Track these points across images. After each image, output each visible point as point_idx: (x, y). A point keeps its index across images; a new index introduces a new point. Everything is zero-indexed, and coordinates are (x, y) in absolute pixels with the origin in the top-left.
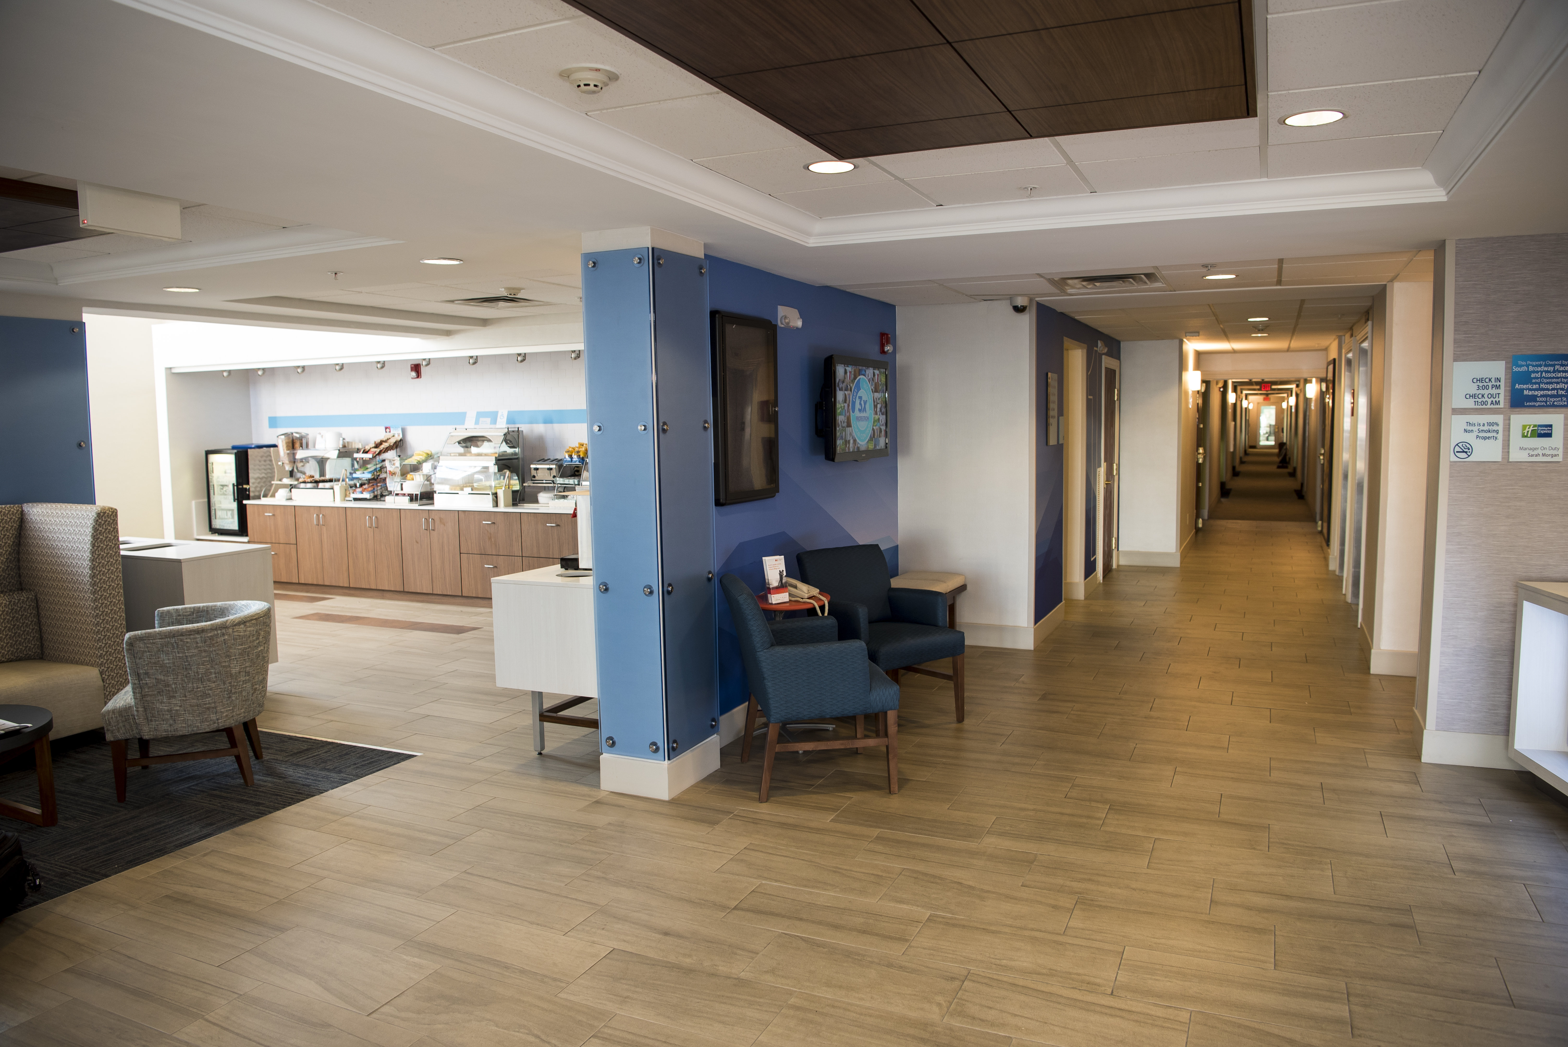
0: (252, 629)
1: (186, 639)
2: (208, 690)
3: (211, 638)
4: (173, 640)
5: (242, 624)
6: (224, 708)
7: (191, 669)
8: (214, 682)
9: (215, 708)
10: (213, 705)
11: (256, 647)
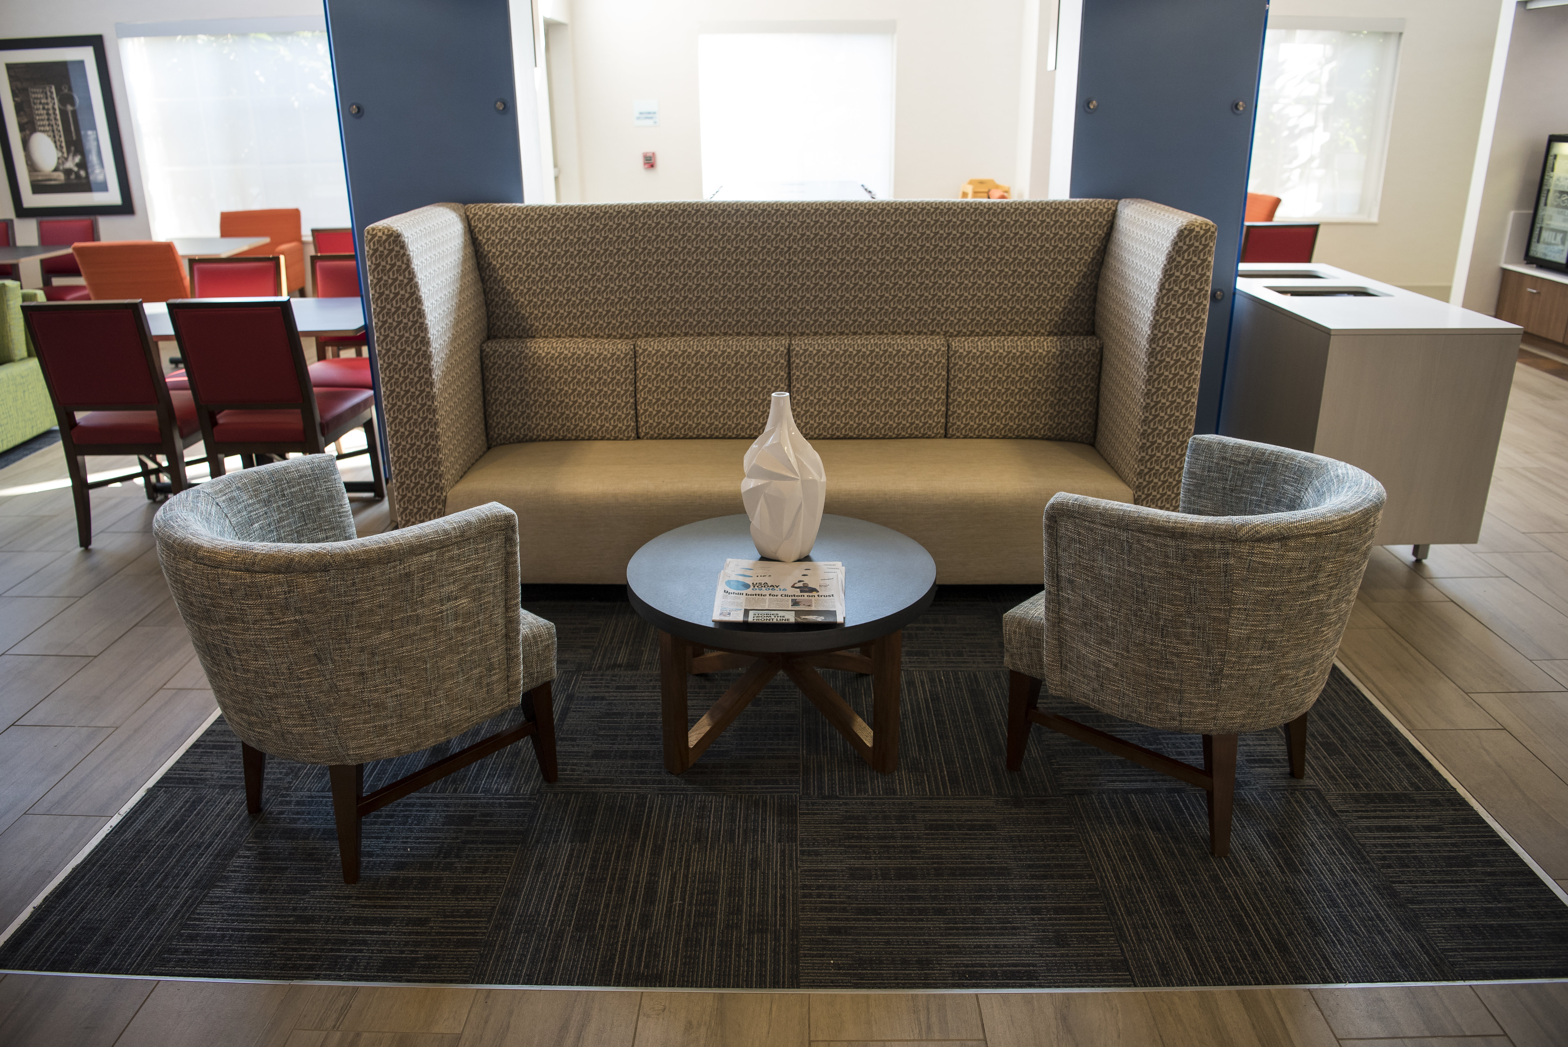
0: (1300, 554)
1: (1148, 541)
2: (1172, 654)
3: (1198, 555)
4: (1124, 536)
5: (1279, 540)
6: (1198, 699)
7: (1145, 602)
8: (1188, 644)
9: (1181, 692)
10: (1177, 685)
11: (1306, 594)
